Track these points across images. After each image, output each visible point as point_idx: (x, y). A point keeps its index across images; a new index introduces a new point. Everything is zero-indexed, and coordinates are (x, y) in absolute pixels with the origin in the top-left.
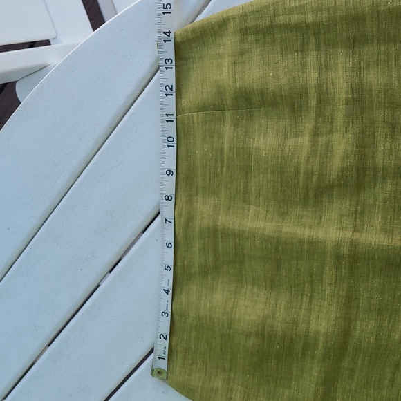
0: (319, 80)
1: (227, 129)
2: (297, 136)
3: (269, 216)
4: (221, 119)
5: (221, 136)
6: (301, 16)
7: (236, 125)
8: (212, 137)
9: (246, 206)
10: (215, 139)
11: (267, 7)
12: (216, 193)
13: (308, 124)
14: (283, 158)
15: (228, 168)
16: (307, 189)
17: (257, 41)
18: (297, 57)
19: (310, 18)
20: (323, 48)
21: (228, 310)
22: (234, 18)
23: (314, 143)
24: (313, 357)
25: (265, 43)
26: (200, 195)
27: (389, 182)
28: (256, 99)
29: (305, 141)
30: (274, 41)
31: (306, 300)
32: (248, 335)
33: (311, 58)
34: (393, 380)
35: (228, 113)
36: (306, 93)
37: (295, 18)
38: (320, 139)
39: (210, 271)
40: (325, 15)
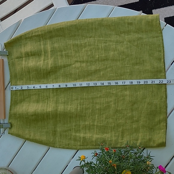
0: (44, 47)
1: (24, 62)
2: (40, 61)
3: (36, 83)
4: (22, 60)
5: (22, 64)
6: (38, 33)
7: (25, 61)
8: (20, 65)
9: (30, 81)
10: (21, 65)
11: (30, 32)
12: (22, 80)
13: (42, 58)
14: (37, 67)
15: (25, 72)
16: (44, 74)
17: (29, 40)
18: (39, 43)
19: (40, 33)
20: (44, 40)
21: (26, 110)
22: (23, 35)
23: (44, 63)
24: (50, 119)
25: (31, 41)
26: (19, 80)
27: (62, 69)
28: (30, 54)
29: (42, 62)
30: (33, 40)
31: (46, 104)
32: (32, 116)
33: (42, 43)
34: (70, 121)
35: (24, 59)
36: (41, 51)
37: (37, 34)
38: (45, 61)
39: (22, 101)
40: (43, 32)
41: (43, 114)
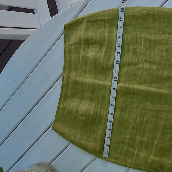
0: (108, 36)
1: (82, 51)
2: (101, 53)
3: (92, 77)
4: (80, 48)
5: (80, 53)
6: (104, 17)
7: (84, 50)
8: (77, 53)
9: (85, 75)
10: (78, 53)
11: (95, 14)
12: (77, 71)
13: (104, 49)
14: (96, 59)
15: (81, 63)
16: (102, 69)
17: (92, 25)
18: (103, 30)
19: (107, 18)
20: (110, 27)
21: (77, 107)
22: (86, 17)
23: (105, 55)
24: (101, 124)
25: (94, 25)
26: (72, 71)
27: (126, 67)
28: (90, 41)
29: (103, 54)
30: (97, 25)
31: (100, 105)
32: (82, 115)
33: (106, 30)
34: (124, 132)
35: (82, 46)
36: (104, 40)
38: (107, 54)
39: (73, 95)
40: (111, 17)
41: (95, 117)
